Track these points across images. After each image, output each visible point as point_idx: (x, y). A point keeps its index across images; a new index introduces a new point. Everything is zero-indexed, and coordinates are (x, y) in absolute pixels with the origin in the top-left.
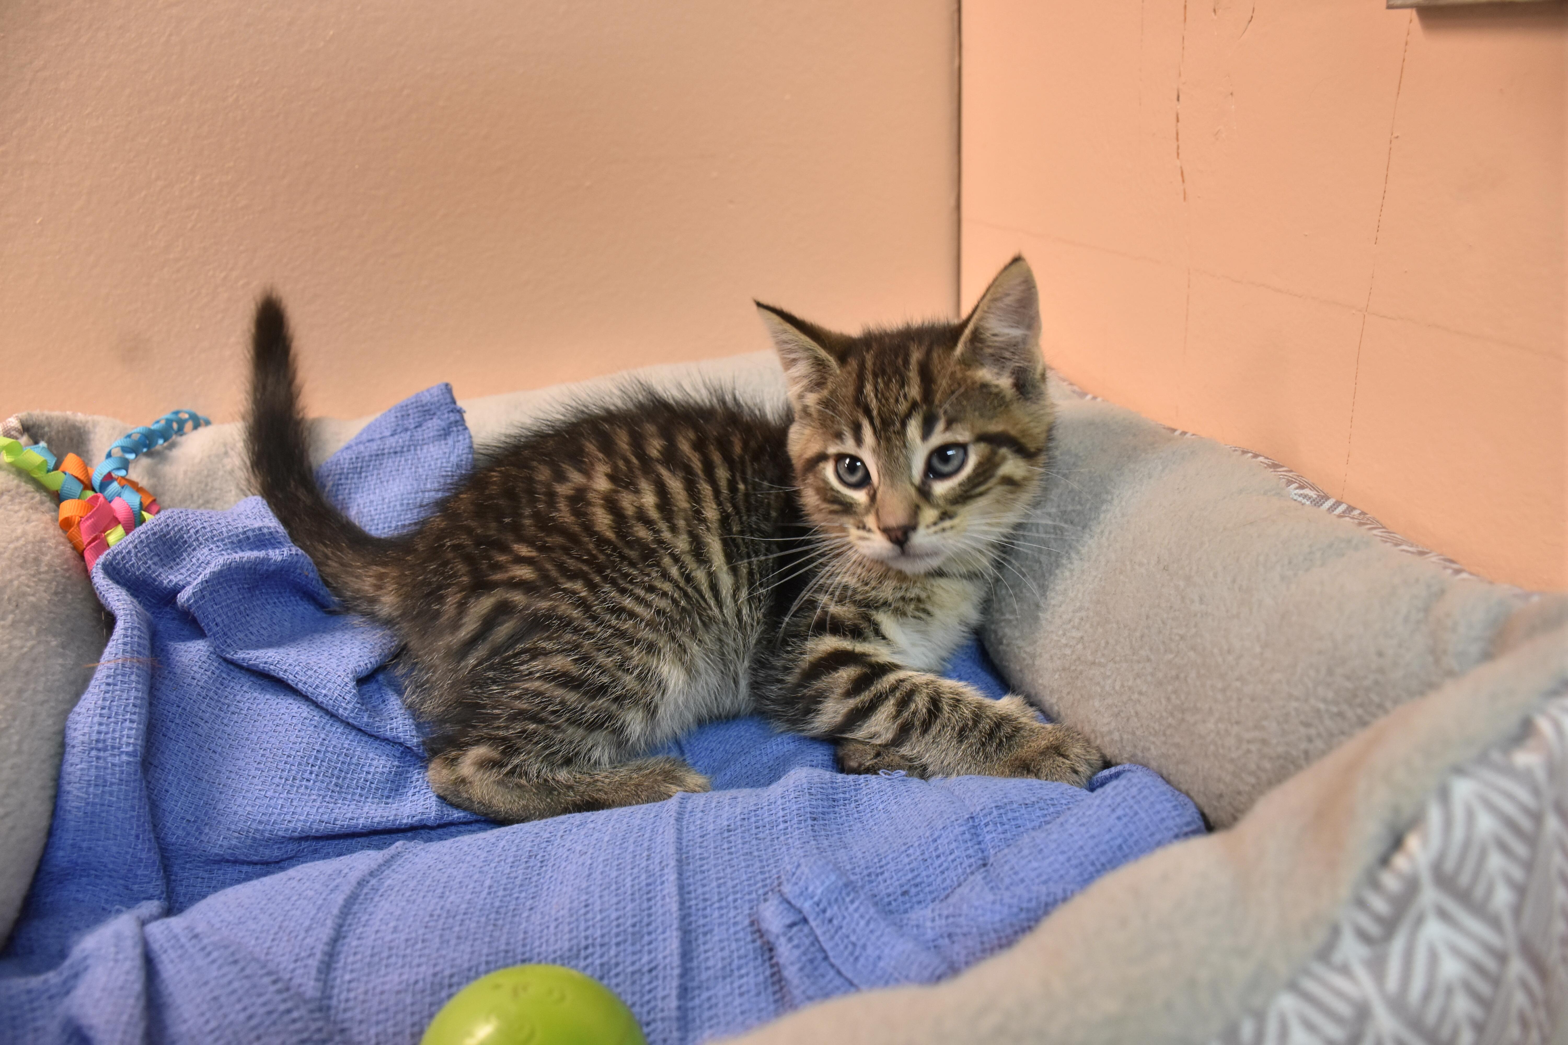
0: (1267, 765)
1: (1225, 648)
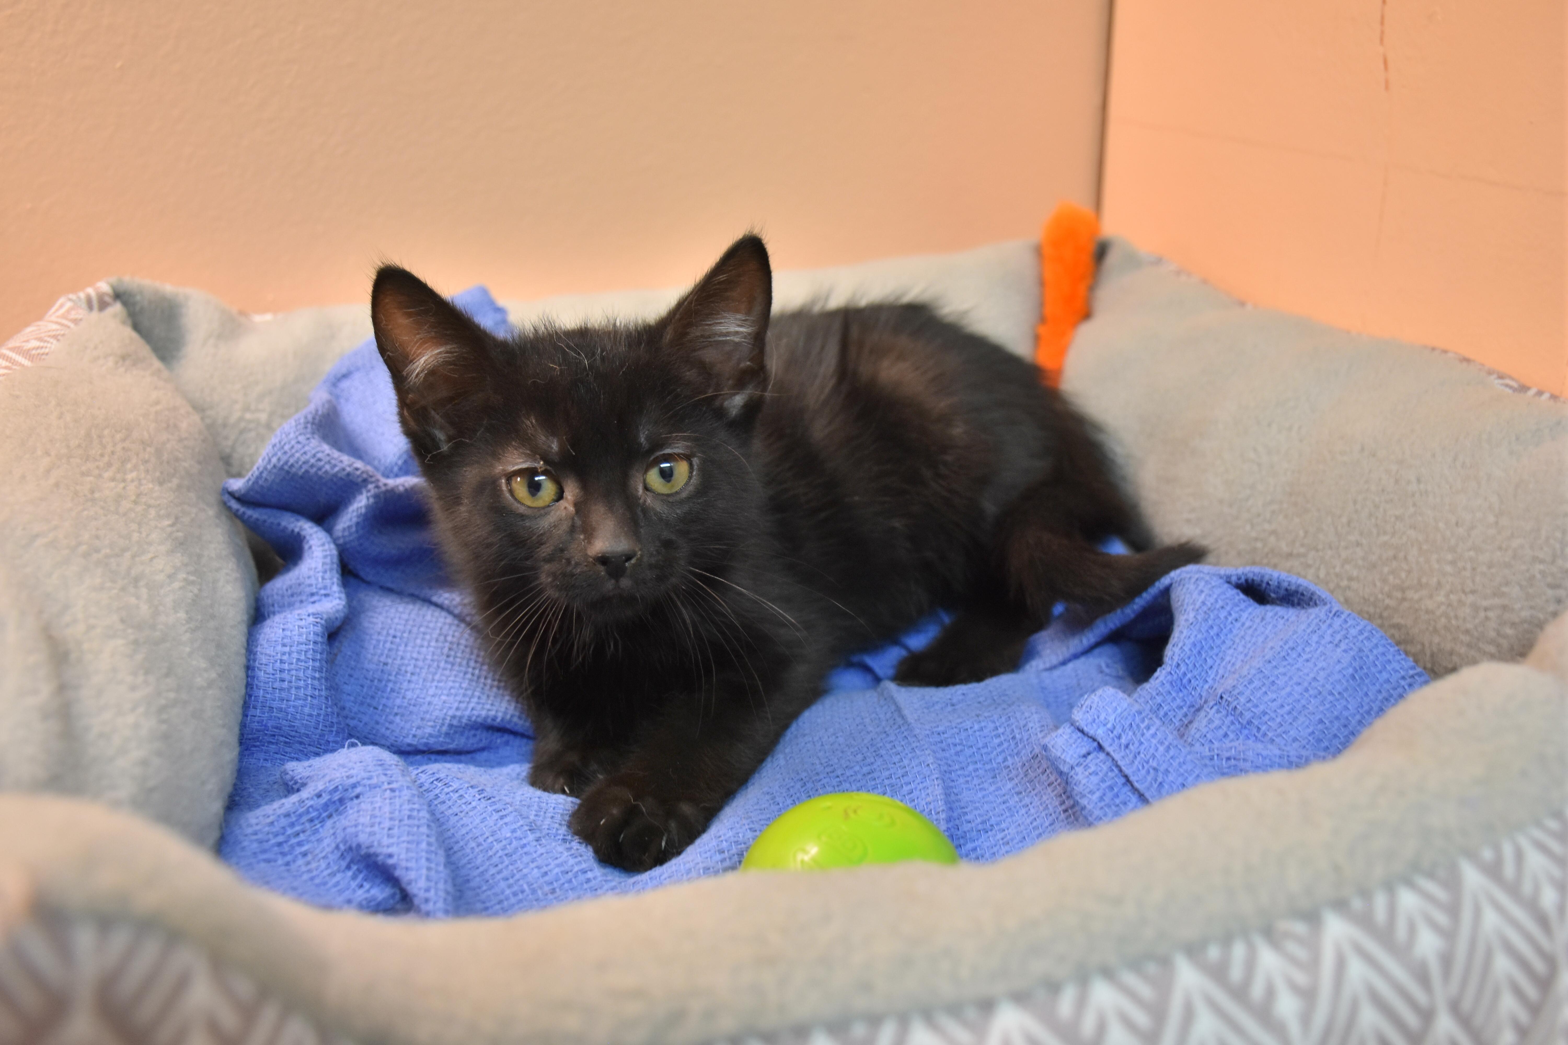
1: (1453, 521)
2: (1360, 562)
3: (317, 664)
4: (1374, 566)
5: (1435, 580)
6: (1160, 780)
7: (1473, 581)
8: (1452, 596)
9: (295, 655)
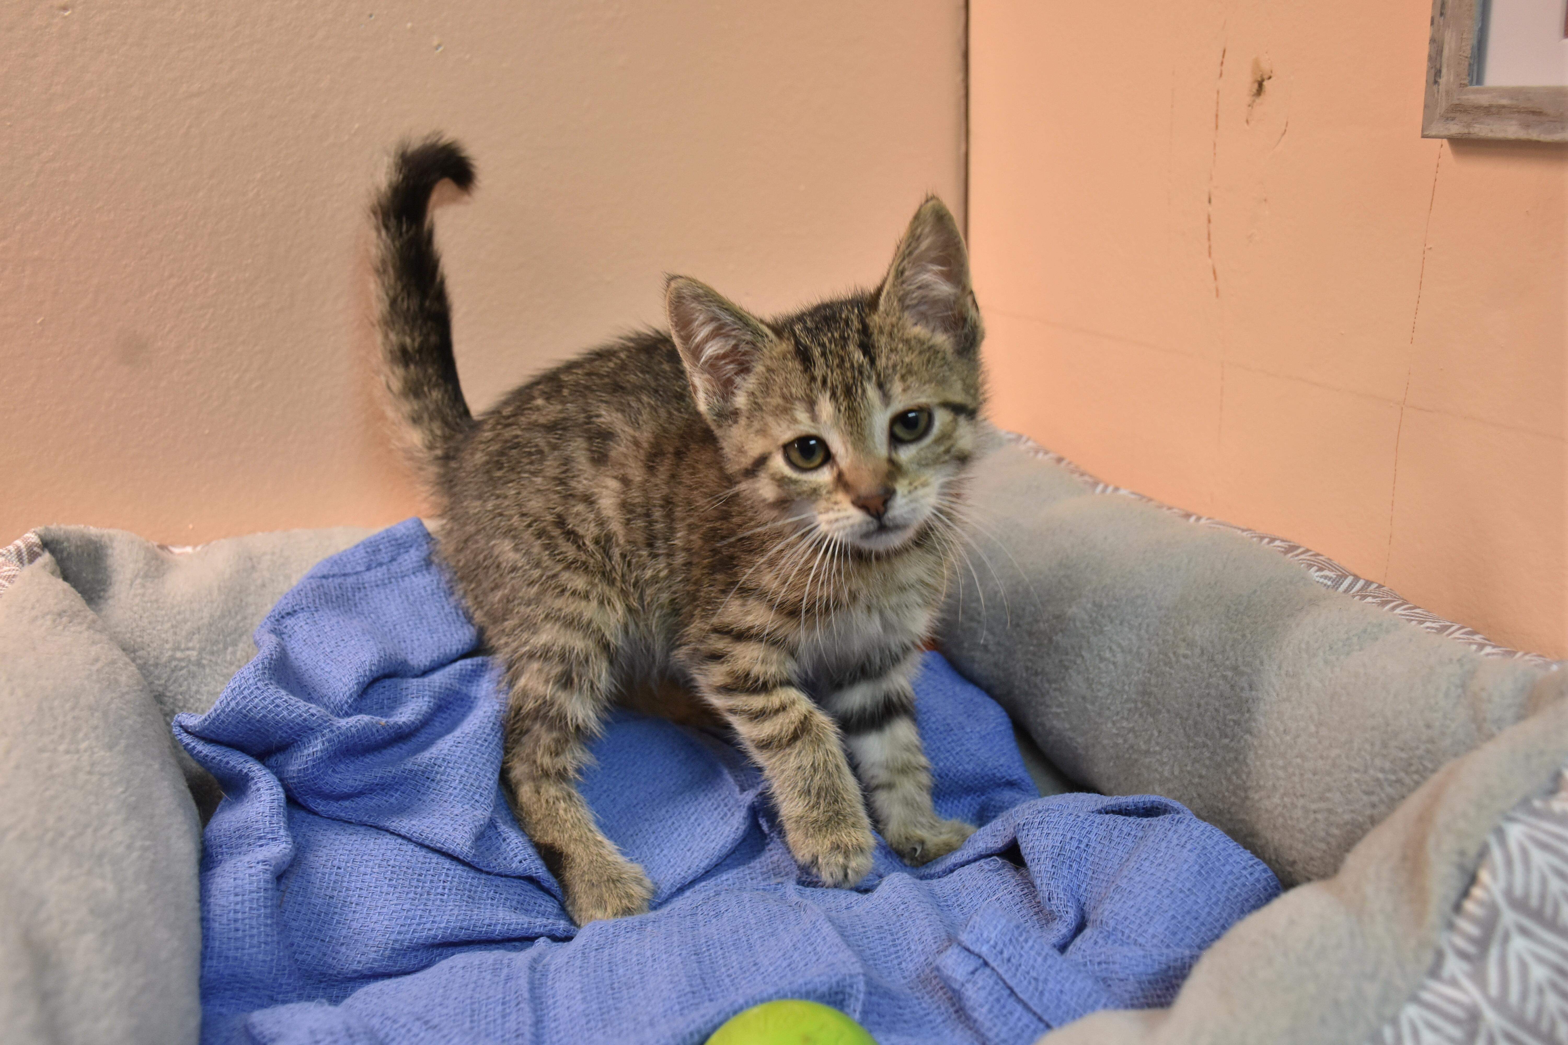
0: (1335, 831)
1: (1282, 729)
2: (1207, 762)
3: (269, 911)
4: (1218, 766)
5: (1270, 783)
6: (1040, 988)
7: (1302, 786)
8: (1286, 799)
9: (247, 904)
